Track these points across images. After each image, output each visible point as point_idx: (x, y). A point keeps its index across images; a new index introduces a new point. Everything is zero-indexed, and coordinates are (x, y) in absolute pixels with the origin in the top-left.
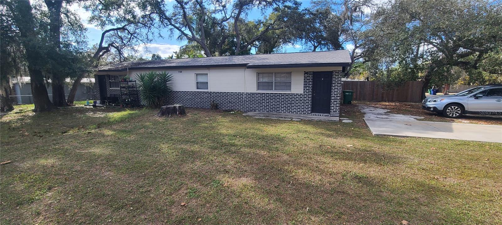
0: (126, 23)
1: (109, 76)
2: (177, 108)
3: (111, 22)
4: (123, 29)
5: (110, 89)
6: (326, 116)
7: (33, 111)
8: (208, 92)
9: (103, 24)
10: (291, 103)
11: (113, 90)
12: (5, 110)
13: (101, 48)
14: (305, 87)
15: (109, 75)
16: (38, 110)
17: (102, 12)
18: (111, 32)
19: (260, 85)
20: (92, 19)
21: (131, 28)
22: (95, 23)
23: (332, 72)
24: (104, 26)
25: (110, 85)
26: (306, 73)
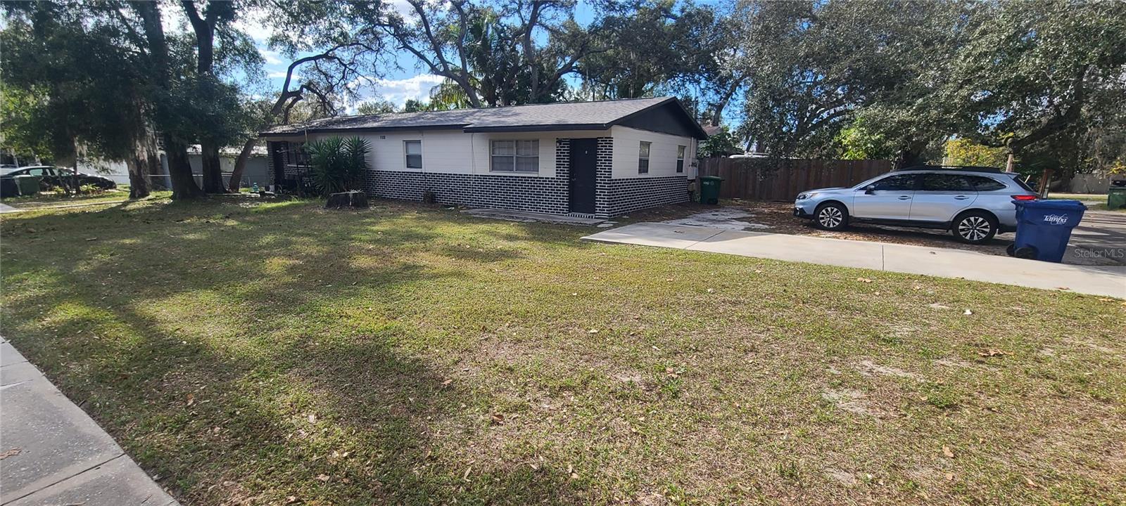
0: (330, 45)
1: (286, 144)
2: (351, 196)
3: (306, 45)
4: (328, 57)
5: (289, 165)
6: (589, 217)
7: (171, 198)
8: (422, 173)
9: (292, 48)
10: (539, 195)
11: (291, 168)
12: (137, 196)
13: (286, 94)
14: (558, 166)
15: (287, 142)
16: (178, 196)
17: (289, 28)
18: (305, 64)
19: (495, 163)
20: (274, 41)
21: (346, 55)
22: (279, 48)
23: (596, 140)
24: (294, 53)
25: (289, 160)
26: (559, 141)
